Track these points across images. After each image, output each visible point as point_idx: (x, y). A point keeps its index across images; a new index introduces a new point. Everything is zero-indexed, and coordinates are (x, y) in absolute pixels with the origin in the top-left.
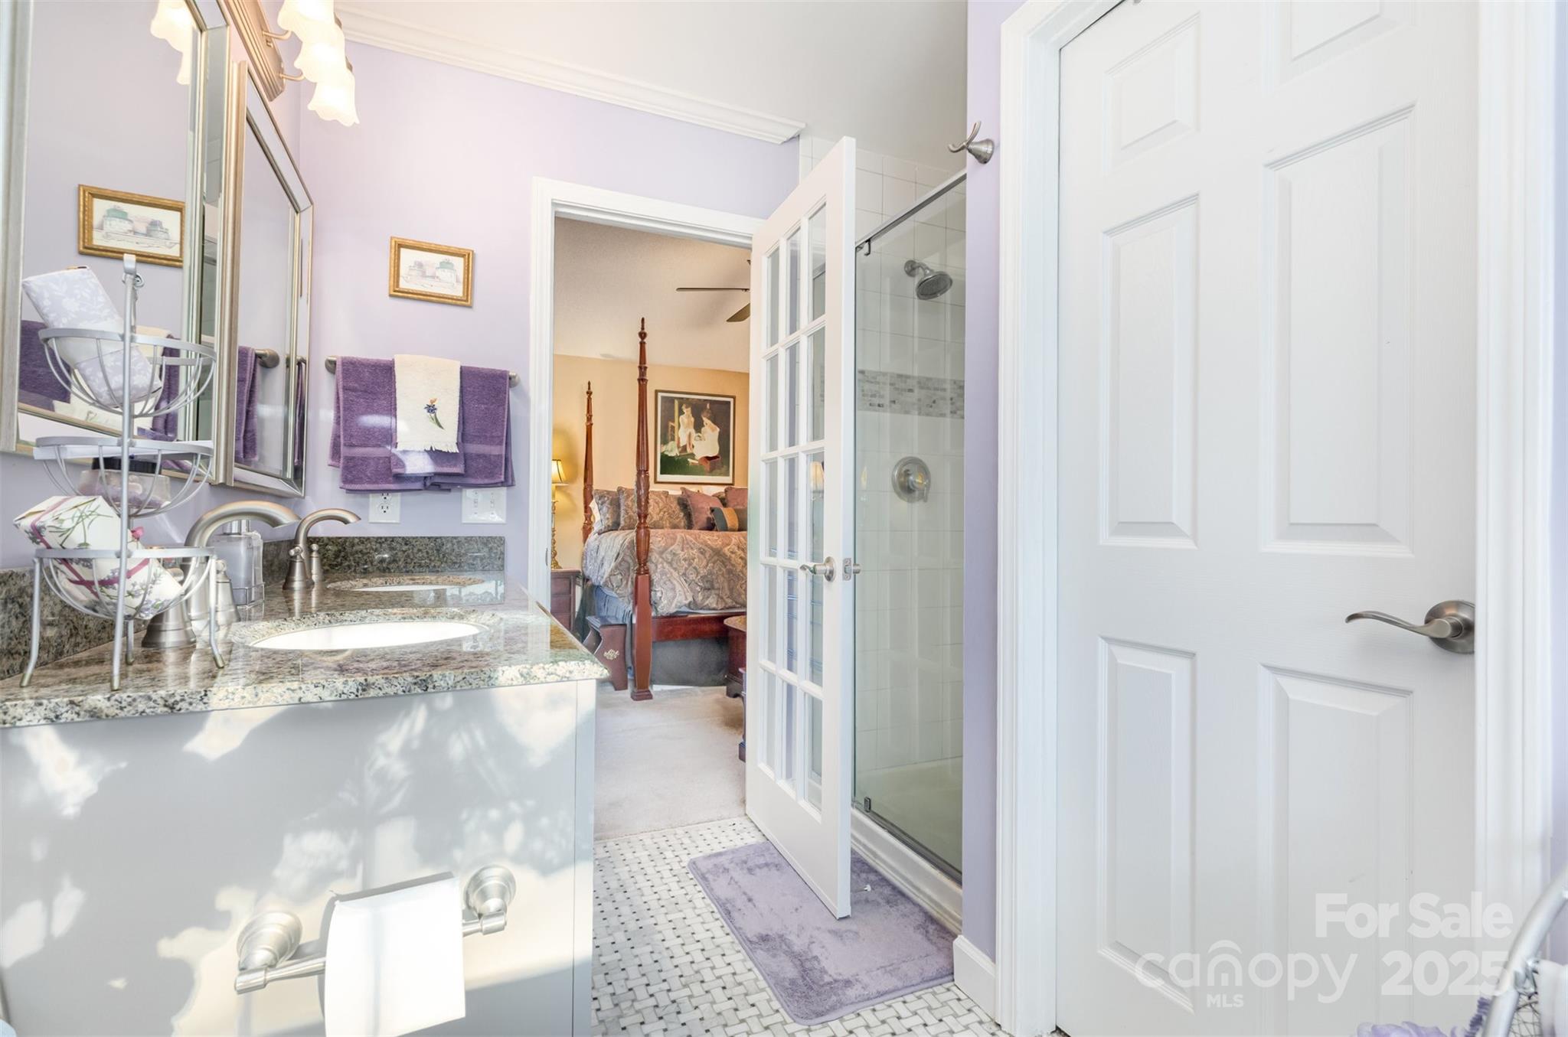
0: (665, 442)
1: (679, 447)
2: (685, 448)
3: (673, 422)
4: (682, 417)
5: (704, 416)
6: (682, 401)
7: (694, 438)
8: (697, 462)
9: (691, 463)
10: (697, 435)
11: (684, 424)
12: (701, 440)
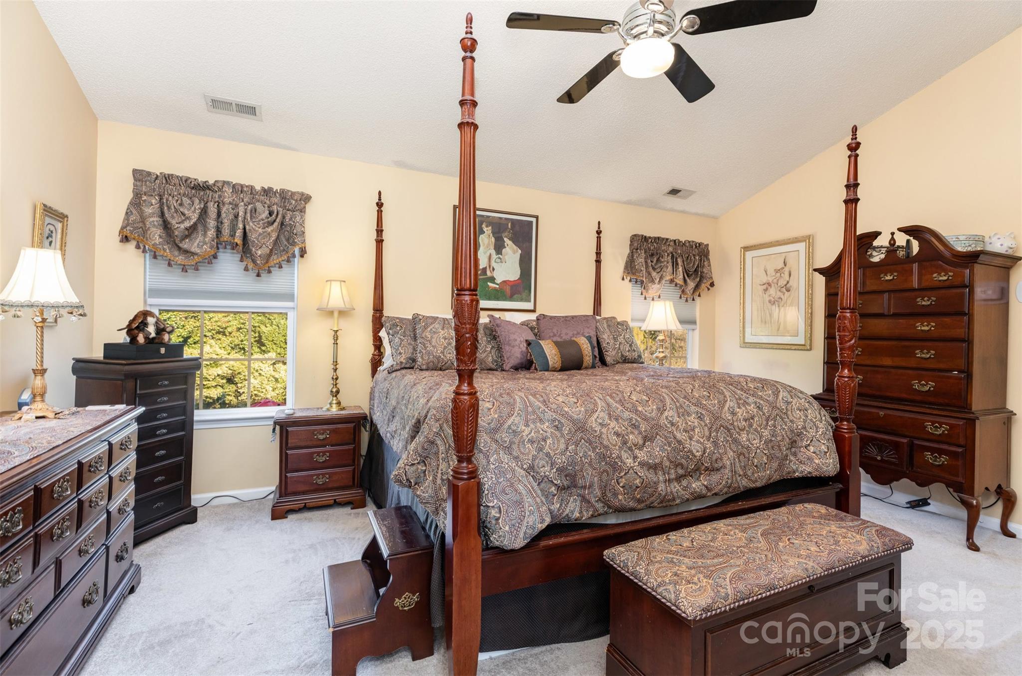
2: (484, 270)
4: (482, 236)
5: (506, 237)
6: (483, 219)
7: (494, 260)
8: (498, 286)
9: (491, 287)
10: (497, 256)
11: (484, 244)
12: (502, 262)
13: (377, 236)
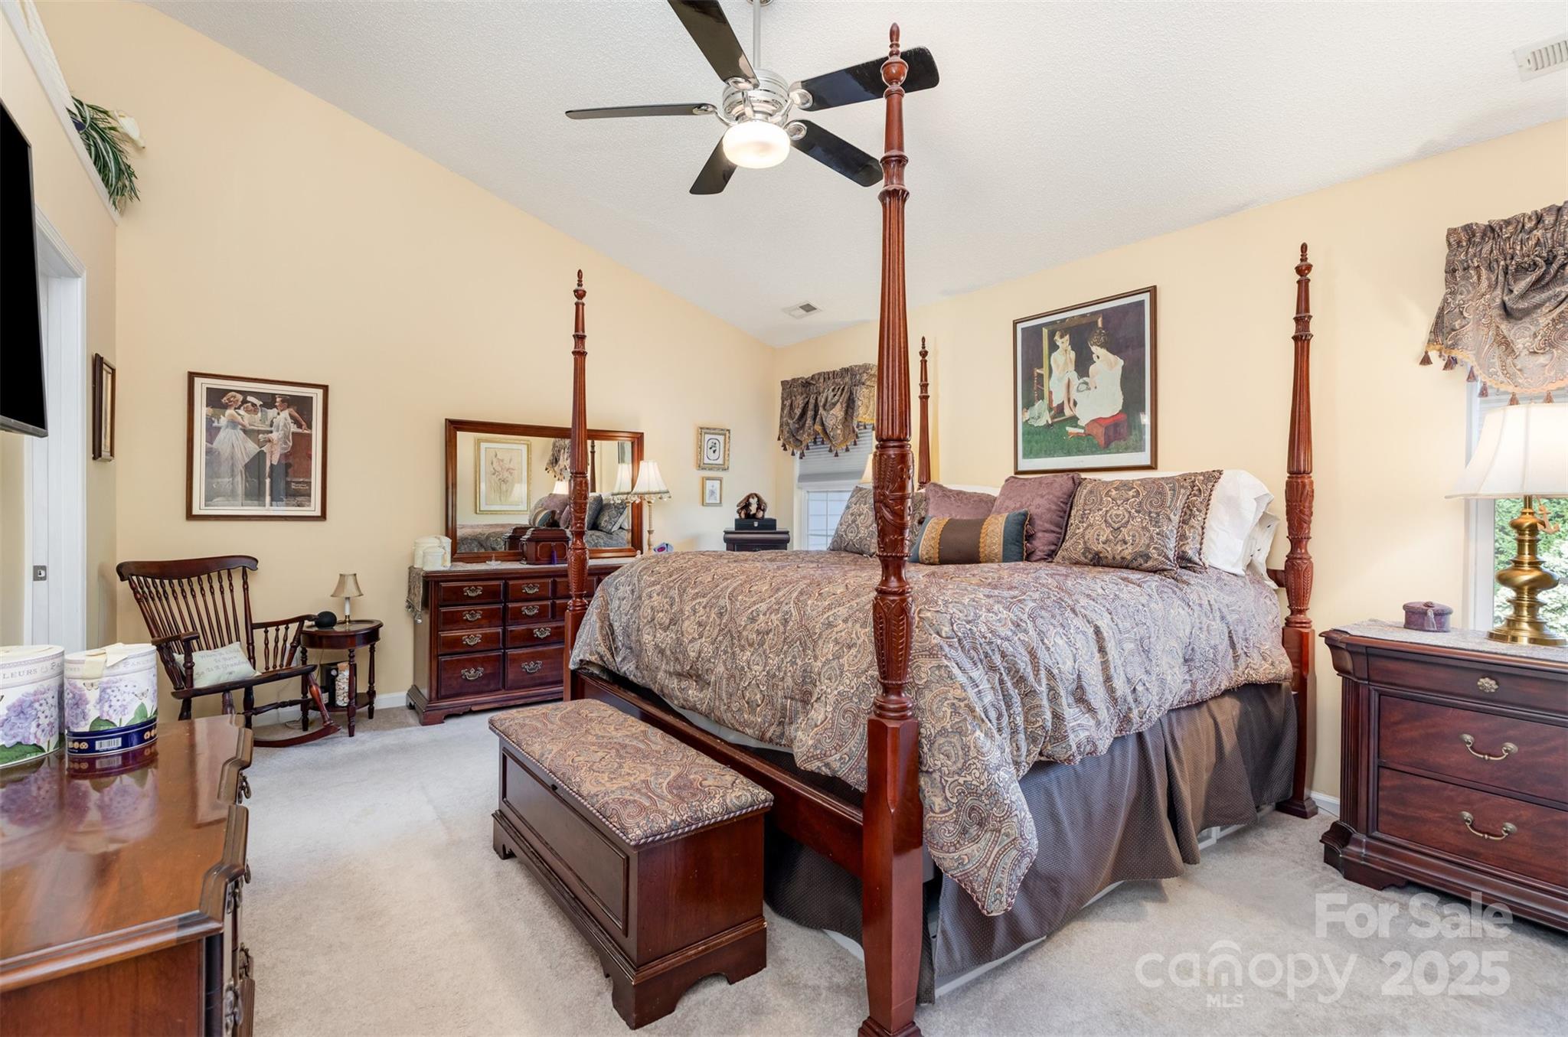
0: (1028, 404)
1: (1050, 409)
2: (1061, 408)
3: (1041, 367)
4: (1054, 355)
5: (1095, 344)
6: (1055, 326)
7: (1076, 387)
8: (1082, 431)
9: (1071, 433)
10: (1081, 381)
11: (1058, 366)
12: (1089, 389)
13: (922, 392)
